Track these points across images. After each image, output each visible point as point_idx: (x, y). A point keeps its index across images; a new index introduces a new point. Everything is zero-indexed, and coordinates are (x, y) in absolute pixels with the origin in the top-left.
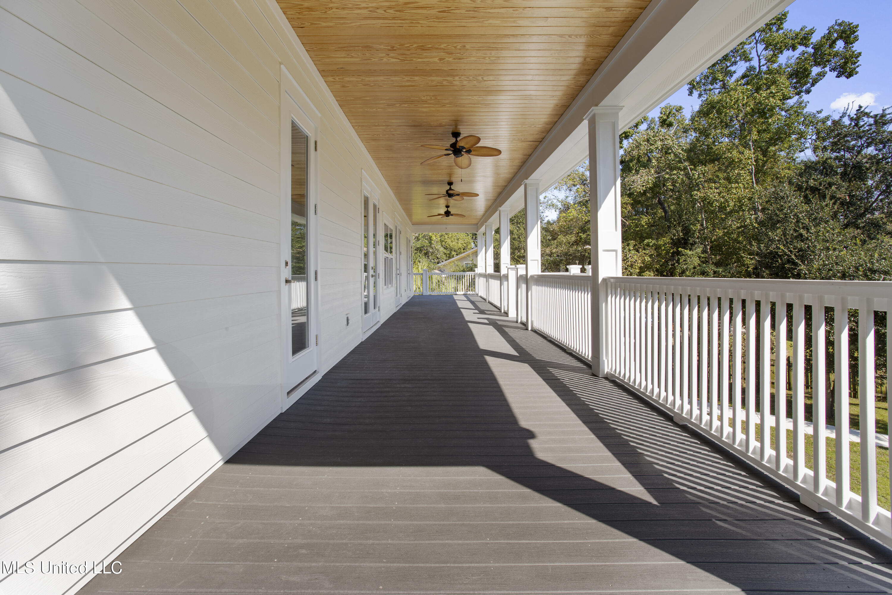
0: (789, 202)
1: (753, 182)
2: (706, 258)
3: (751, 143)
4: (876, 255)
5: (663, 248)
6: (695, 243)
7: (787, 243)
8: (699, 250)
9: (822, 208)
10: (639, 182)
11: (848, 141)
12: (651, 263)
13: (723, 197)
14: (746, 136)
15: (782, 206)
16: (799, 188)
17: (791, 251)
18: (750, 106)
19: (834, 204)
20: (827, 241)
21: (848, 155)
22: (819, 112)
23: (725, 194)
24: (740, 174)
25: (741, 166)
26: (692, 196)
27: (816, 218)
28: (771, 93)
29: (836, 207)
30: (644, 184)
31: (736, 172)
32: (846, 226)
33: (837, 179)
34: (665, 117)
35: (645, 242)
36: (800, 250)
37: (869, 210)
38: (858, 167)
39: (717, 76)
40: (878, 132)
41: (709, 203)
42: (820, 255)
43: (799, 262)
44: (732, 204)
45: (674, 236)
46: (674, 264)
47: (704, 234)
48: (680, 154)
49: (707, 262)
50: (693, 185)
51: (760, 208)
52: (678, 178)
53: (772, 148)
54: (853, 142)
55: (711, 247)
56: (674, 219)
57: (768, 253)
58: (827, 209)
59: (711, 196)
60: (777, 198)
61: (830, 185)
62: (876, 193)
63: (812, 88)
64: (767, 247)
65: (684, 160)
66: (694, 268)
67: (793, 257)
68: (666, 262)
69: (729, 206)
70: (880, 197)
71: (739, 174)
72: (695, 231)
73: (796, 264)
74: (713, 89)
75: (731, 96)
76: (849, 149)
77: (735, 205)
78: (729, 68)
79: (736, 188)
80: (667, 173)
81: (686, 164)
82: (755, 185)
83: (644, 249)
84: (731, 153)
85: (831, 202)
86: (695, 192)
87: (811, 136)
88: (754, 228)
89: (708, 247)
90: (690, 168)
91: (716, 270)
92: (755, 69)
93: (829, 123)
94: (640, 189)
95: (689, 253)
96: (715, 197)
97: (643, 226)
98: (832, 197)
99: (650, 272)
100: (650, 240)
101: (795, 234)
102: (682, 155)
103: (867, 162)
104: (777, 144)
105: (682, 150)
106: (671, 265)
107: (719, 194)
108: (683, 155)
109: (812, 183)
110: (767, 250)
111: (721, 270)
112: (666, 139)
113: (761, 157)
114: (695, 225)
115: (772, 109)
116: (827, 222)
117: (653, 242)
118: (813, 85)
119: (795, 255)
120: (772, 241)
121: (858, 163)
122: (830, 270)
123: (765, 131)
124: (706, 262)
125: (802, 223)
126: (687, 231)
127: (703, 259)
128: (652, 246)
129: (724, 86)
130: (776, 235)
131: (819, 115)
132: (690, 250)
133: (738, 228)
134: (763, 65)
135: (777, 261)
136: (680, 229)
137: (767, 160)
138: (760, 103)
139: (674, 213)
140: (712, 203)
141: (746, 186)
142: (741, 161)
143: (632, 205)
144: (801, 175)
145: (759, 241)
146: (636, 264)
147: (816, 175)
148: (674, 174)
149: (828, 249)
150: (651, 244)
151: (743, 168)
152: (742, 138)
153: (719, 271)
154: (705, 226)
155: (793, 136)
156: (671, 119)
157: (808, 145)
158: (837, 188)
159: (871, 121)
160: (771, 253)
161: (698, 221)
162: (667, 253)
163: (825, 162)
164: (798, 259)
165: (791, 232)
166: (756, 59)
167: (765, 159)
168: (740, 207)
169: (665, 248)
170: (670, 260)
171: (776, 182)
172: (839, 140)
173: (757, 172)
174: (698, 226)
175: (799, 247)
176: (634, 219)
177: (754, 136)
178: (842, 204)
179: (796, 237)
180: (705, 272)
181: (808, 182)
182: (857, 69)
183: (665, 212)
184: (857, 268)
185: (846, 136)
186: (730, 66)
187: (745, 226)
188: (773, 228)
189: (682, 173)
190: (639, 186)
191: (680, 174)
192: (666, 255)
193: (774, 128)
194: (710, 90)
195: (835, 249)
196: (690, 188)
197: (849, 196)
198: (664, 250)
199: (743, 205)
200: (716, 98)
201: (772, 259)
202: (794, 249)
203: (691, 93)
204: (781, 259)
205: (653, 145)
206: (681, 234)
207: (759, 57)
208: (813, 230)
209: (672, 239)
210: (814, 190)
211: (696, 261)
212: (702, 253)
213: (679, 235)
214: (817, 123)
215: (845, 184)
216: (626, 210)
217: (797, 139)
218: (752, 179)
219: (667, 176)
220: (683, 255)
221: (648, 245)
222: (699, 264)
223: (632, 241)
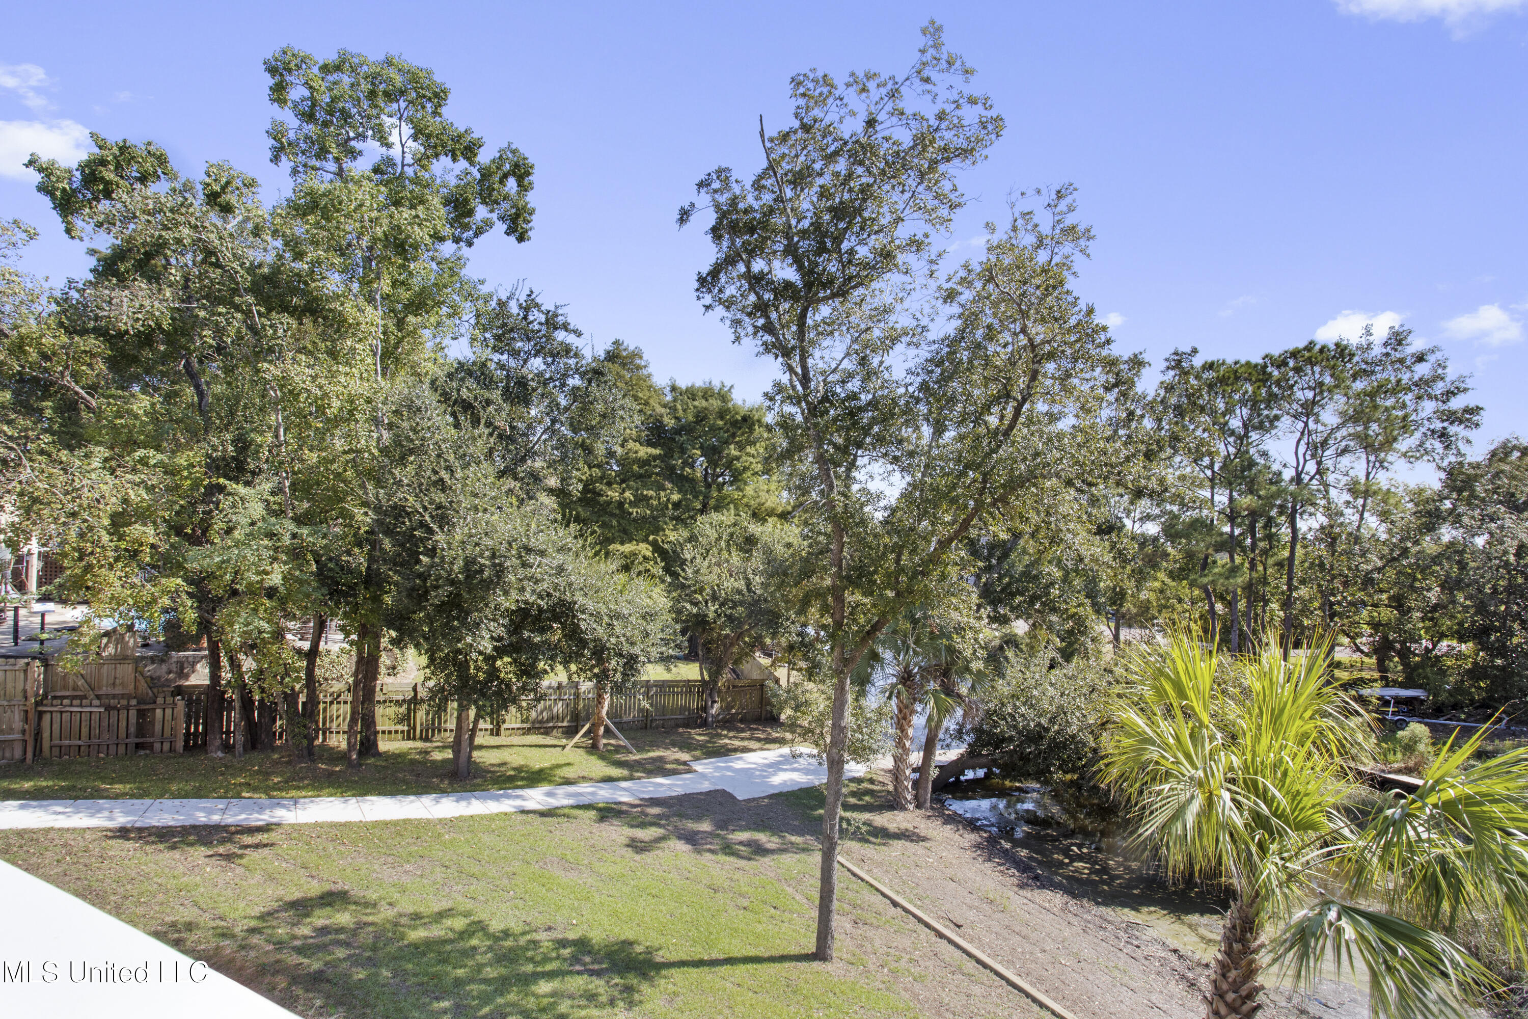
0: (429, 419)
1: (376, 370)
2: (280, 504)
3: (378, 297)
4: (533, 526)
5: (185, 473)
6: (261, 471)
7: (421, 491)
8: (267, 486)
9: (474, 439)
10: (125, 309)
11: (514, 339)
12: (150, 506)
13: (321, 388)
14: (371, 282)
15: (418, 424)
16: (445, 397)
17: (425, 508)
18: (381, 226)
19: (491, 435)
20: (476, 495)
21: (512, 364)
22: (482, 282)
23: (323, 381)
24: (355, 349)
25: (360, 335)
26: (258, 371)
27: (465, 455)
28: (417, 216)
29: (492, 440)
30: (140, 316)
31: (349, 343)
32: (501, 474)
33: (496, 395)
34: (217, 188)
35: (138, 454)
36: (439, 507)
37: (530, 453)
38: (522, 383)
39: (327, 144)
40: (549, 338)
41: (291, 392)
42: (465, 519)
43: (435, 527)
44: (336, 403)
45: (216, 450)
46: (211, 511)
47: (278, 455)
48: (236, 273)
49: (283, 512)
50: (262, 348)
51: (386, 421)
52: (229, 324)
53: (411, 319)
54: (520, 344)
55: (293, 484)
56: (218, 414)
57: (390, 506)
58: (480, 442)
59: (297, 379)
60: (412, 408)
61: (488, 402)
62: (539, 430)
63: (475, 240)
64: (390, 496)
65: (245, 289)
66: (253, 524)
67: (427, 518)
68: (193, 504)
69: (330, 407)
70: (544, 437)
71: (353, 349)
72: (261, 446)
73: (431, 531)
74: (319, 169)
75: (350, 192)
76: (515, 353)
77: (341, 409)
78: (353, 143)
79: (347, 374)
80: (204, 307)
81: (250, 299)
82: (379, 378)
83: (134, 470)
84: (342, 305)
85: (487, 431)
86: (266, 365)
87: (468, 316)
88: (374, 458)
89: (287, 484)
90: (258, 312)
91: (296, 530)
92: (395, 164)
93: (493, 304)
94: (126, 324)
95: (242, 490)
96: (304, 382)
97: (136, 417)
98: (489, 424)
99: (145, 525)
100: (152, 452)
101: (433, 478)
102: (242, 277)
103: (533, 379)
104: (420, 315)
105: (242, 265)
106: (204, 513)
107: (314, 378)
108: (244, 279)
109: (465, 393)
110: (389, 500)
111: (306, 532)
112: (204, 228)
113: (392, 328)
114: (262, 433)
115: (416, 247)
116: (478, 463)
117: (160, 456)
118: (477, 235)
119: (432, 517)
120: (399, 483)
121: (523, 377)
122: (477, 544)
123: (403, 283)
124: (279, 513)
125: (446, 460)
126: (243, 445)
127: (275, 507)
128: (155, 466)
129: (340, 173)
130: (405, 474)
131: (480, 287)
132: (248, 484)
133: (345, 452)
134: (409, 166)
135: (404, 523)
136: (228, 437)
137: (404, 337)
138: (399, 227)
139: (218, 400)
140: (298, 395)
141: (365, 375)
142: (358, 324)
143: (109, 360)
144: (450, 376)
145: (379, 483)
146: (101, 506)
147: (470, 383)
148: (220, 314)
149: (476, 509)
150: (152, 462)
151: (360, 340)
152: (365, 282)
153: (302, 534)
154: (282, 438)
155: (445, 309)
156: (233, 199)
157: (463, 330)
158: (496, 410)
159: (543, 318)
160: (395, 507)
161: (270, 427)
162: (196, 485)
163: (484, 364)
164: (435, 523)
165: (429, 473)
166: (397, 149)
167: (400, 335)
168: (351, 413)
169: (190, 473)
170: (202, 502)
171: (411, 380)
172: (504, 334)
173: (386, 355)
174: (269, 437)
175: (438, 501)
176: (111, 396)
177: (385, 285)
178: (500, 436)
179: (435, 484)
180: (275, 535)
181: (459, 390)
182: (530, 233)
183: (201, 394)
184: (510, 544)
185: (512, 330)
186: (354, 139)
187: (358, 451)
188: (402, 461)
189: (239, 316)
190: (125, 317)
191: (233, 317)
192: (192, 489)
193: (416, 283)
194: (314, 168)
195: (485, 510)
196: (257, 354)
197: (511, 427)
198: (186, 478)
199: (356, 409)
200: (323, 187)
201: (396, 518)
202: (430, 504)
203: (276, 159)
204: (410, 520)
205: (170, 229)
206: (230, 448)
207: (403, 146)
208: (459, 474)
209: (208, 456)
210: (467, 406)
211: (257, 510)
212: (273, 493)
213: (225, 450)
214: (477, 299)
215: (506, 407)
216: (93, 370)
217: (449, 316)
218: (375, 364)
219: (202, 314)
220: (229, 494)
221: (143, 461)
222: (264, 518)
223: (102, 449)
